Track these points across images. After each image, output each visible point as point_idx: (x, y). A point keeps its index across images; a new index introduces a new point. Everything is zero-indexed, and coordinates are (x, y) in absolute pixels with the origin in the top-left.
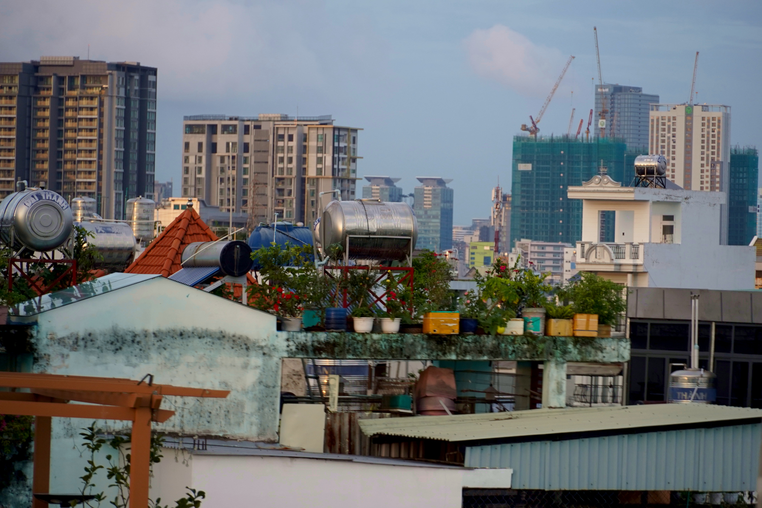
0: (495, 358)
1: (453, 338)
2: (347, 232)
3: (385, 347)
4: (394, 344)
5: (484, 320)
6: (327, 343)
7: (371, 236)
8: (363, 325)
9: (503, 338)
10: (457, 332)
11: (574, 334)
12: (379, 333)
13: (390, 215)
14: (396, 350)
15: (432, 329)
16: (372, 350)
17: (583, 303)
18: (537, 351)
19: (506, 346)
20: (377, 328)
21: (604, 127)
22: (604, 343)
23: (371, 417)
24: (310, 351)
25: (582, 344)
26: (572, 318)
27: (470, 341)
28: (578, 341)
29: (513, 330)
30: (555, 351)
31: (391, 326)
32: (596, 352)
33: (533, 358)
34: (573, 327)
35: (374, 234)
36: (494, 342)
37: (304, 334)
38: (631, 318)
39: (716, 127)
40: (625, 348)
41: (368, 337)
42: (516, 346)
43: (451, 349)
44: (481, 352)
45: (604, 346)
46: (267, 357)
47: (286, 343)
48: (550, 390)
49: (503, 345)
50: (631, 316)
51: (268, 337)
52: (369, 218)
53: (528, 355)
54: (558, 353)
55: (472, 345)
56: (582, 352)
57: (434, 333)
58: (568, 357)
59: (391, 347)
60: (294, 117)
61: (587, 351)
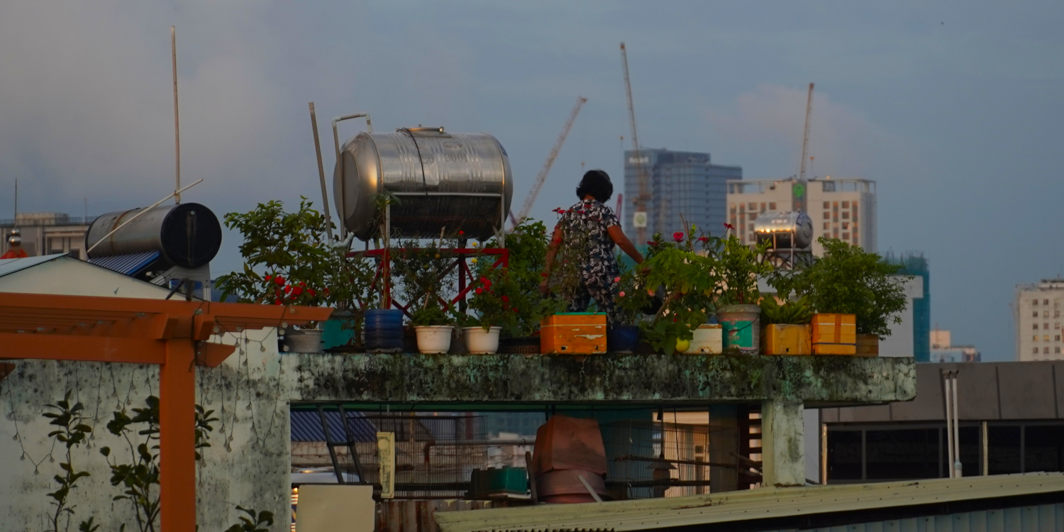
0: (673, 396)
1: (597, 362)
2: (387, 188)
3: (476, 380)
4: (491, 374)
5: (651, 328)
6: (371, 374)
7: (430, 194)
8: (432, 340)
9: (687, 360)
10: (603, 349)
11: (813, 351)
12: (463, 355)
13: (462, 155)
14: (496, 385)
15: (558, 344)
16: (453, 385)
17: (827, 295)
18: (749, 383)
19: (692, 373)
20: (459, 345)
21: (644, 225)
22: (868, 366)
23: (455, 508)
24: (340, 389)
25: (829, 370)
26: (810, 322)
27: (628, 366)
28: (823, 364)
29: (704, 345)
30: (783, 381)
31: (484, 341)
32: (855, 382)
33: (742, 395)
34: (812, 339)
35: (435, 189)
36: (671, 367)
37: (328, 357)
38: (828, 424)
39: (850, 220)
40: (906, 375)
41: (443, 361)
42: (710, 374)
43: (594, 381)
44: (648, 386)
45: (868, 371)
46: (264, 401)
47: (296, 375)
48: (777, 453)
49: (688, 372)
50: (829, 420)
51: (264, 365)
52: (424, 160)
53: (733, 390)
54: (787, 385)
55: (632, 373)
56: (831, 384)
57: (563, 351)
58: (806, 393)
59: (486, 379)
60: (81, 218)
61: (838, 381)
